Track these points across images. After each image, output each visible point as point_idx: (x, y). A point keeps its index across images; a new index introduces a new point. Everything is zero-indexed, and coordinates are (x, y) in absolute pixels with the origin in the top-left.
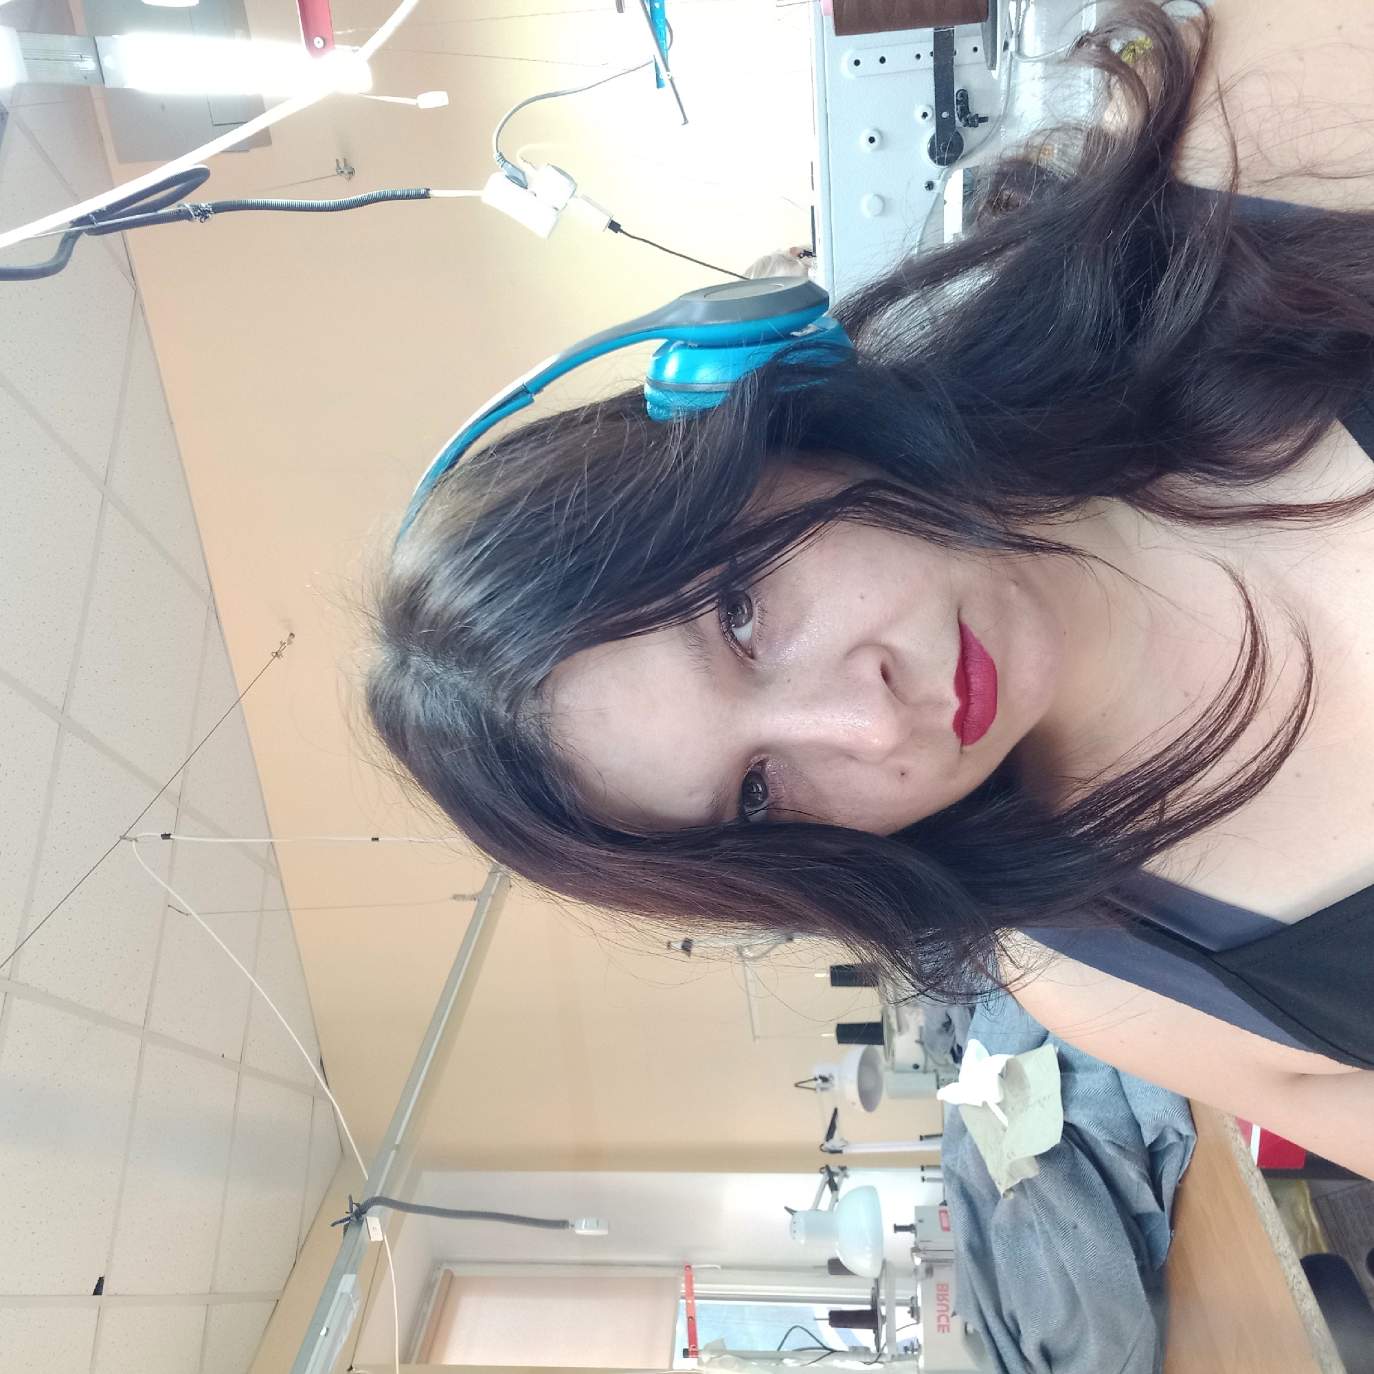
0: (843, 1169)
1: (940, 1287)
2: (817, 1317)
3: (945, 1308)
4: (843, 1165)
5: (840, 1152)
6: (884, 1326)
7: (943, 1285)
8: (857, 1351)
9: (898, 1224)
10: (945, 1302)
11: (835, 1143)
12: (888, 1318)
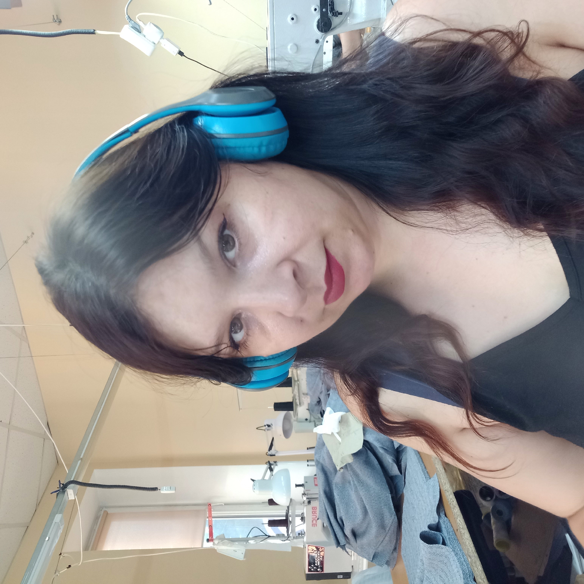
0: (275, 462)
1: (313, 508)
2: (264, 523)
3: (315, 517)
4: (275, 460)
5: (274, 455)
6: (291, 525)
7: (314, 507)
8: (279, 536)
9: (297, 484)
10: (315, 514)
11: (272, 452)
12: (292, 522)
